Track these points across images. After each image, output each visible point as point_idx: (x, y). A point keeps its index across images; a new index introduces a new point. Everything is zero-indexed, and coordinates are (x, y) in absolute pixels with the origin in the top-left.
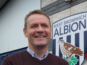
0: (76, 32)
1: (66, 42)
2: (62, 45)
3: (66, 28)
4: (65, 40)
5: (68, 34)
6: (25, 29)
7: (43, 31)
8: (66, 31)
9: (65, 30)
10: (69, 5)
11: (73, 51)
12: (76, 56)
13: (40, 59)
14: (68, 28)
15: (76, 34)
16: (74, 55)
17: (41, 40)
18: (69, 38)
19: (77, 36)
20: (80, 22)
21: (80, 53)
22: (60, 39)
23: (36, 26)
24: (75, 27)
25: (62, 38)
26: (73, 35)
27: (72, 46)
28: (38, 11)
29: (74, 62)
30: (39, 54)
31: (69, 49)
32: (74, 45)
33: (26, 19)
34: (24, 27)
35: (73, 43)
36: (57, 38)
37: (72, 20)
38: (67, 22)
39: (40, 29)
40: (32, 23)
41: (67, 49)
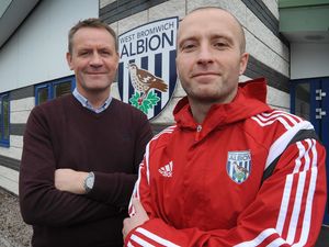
0: (157, 52)
1: (139, 68)
2: (134, 72)
3: (140, 43)
4: (138, 64)
5: (144, 55)
6: (69, 54)
7: (101, 63)
8: (141, 49)
9: (138, 47)
10: (145, 5)
11: (151, 84)
12: (156, 91)
13: (97, 111)
14: (144, 45)
15: (156, 56)
16: (153, 90)
17: (97, 78)
18: (145, 61)
19: (158, 58)
20: (164, 35)
21: (163, 87)
22: (131, 62)
23: (88, 52)
24: (155, 43)
25: (133, 61)
26: (151, 56)
27: (151, 75)
28: (94, 20)
29: (153, 102)
30: (94, 102)
31: (146, 80)
32: (153, 74)
33: (71, 36)
34: (67, 51)
35: (151, 69)
36: (125, 60)
37: (150, 31)
38: (143, 33)
39: (97, 59)
40: (80, 46)
41: (141, 79)
